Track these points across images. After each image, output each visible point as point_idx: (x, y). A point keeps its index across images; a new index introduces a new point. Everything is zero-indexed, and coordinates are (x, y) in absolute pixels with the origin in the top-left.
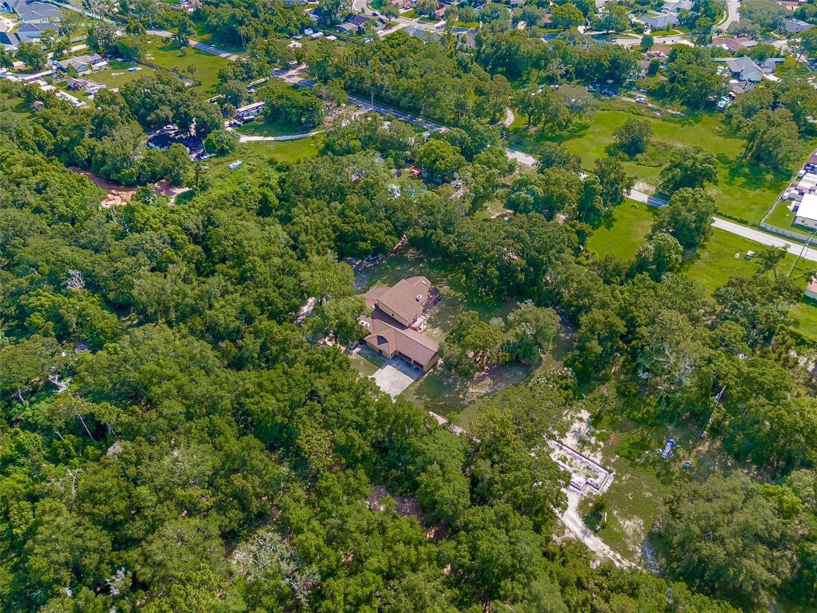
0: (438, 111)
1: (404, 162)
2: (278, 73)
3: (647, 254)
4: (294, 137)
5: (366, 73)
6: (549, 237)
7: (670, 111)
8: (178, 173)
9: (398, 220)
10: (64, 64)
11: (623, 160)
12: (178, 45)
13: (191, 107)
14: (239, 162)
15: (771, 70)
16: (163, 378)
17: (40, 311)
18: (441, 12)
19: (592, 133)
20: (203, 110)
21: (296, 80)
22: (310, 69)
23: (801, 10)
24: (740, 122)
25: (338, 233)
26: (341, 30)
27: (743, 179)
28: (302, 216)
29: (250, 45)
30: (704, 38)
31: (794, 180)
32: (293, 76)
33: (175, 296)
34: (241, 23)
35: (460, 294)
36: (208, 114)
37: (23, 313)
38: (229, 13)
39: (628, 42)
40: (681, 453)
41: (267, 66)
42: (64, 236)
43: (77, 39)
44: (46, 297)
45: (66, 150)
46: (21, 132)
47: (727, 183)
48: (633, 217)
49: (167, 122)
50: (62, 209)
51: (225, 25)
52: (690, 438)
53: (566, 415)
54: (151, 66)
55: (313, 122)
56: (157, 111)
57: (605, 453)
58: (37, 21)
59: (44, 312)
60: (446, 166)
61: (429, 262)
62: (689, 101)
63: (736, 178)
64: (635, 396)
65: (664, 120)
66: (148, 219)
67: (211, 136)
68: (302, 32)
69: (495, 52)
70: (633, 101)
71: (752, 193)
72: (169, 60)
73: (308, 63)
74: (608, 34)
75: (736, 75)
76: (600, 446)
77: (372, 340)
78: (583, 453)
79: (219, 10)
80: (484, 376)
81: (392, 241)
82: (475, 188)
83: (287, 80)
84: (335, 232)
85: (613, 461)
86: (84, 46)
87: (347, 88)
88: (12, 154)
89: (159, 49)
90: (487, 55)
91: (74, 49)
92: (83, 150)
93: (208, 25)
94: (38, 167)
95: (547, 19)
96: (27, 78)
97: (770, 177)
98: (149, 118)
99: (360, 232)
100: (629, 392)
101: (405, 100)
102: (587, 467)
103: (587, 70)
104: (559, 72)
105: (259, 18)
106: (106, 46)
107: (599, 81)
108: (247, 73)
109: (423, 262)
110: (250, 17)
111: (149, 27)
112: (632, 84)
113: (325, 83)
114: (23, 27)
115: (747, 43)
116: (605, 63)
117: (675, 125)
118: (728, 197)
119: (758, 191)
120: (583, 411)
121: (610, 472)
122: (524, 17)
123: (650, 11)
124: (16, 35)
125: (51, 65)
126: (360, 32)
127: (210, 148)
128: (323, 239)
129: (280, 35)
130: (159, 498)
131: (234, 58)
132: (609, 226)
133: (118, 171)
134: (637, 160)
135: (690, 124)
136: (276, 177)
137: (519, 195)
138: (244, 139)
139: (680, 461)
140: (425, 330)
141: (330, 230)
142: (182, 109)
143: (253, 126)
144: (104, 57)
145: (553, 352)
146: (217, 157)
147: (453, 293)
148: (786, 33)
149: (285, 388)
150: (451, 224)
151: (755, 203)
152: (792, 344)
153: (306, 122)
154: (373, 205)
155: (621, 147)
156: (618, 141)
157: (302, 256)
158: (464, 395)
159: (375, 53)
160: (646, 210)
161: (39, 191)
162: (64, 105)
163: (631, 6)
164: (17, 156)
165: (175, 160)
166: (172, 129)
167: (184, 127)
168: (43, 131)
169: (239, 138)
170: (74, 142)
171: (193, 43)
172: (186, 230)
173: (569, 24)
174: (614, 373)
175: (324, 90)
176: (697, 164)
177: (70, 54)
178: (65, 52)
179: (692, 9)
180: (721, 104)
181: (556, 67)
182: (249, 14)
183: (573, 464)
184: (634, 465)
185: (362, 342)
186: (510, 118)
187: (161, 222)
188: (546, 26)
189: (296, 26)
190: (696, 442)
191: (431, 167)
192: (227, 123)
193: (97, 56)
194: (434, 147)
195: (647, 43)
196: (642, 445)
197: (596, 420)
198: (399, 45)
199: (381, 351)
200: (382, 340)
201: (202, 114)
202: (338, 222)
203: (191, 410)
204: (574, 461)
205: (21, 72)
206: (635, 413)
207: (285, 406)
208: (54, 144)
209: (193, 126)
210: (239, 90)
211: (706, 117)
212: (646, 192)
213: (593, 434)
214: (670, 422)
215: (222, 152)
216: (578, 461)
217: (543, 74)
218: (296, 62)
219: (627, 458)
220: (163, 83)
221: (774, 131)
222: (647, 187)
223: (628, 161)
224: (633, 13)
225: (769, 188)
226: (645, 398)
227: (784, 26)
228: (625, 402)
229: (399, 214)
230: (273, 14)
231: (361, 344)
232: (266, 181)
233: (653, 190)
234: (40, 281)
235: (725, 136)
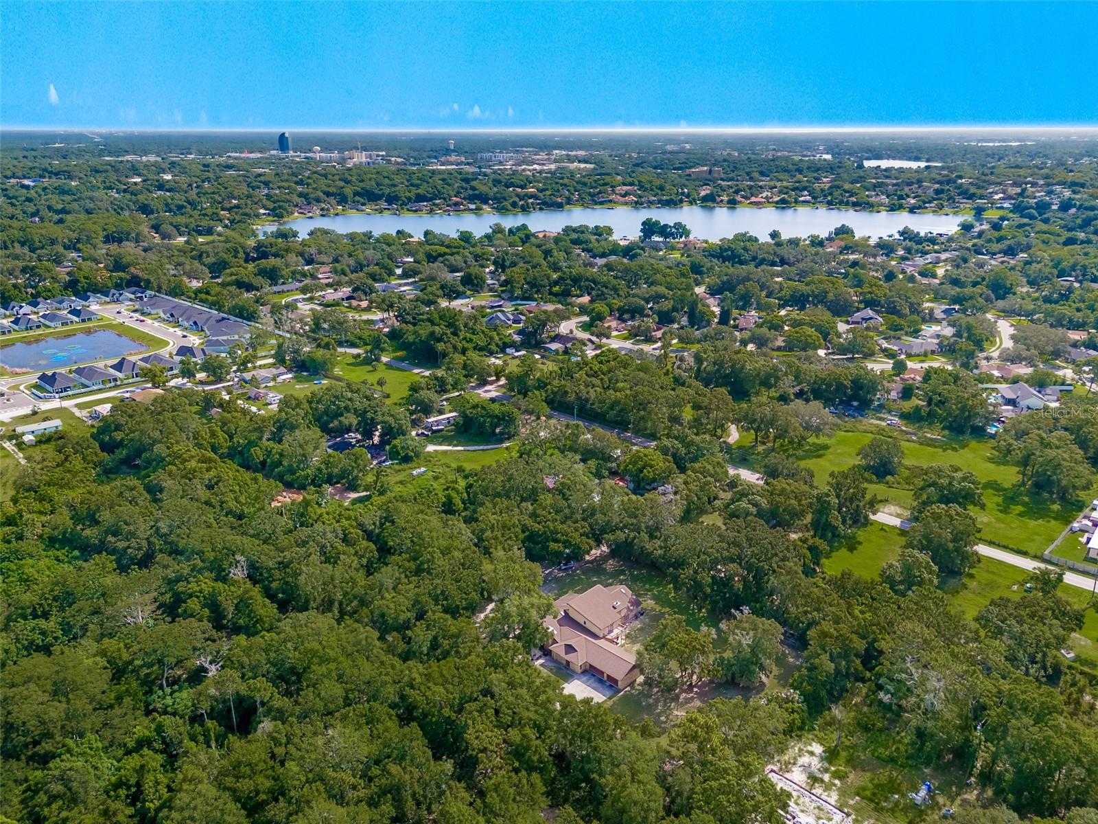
0: (649, 424)
1: (607, 473)
2: (473, 388)
3: (892, 572)
4: (485, 447)
5: (569, 386)
6: (771, 543)
7: (929, 435)
8: (357, 476)
9: (597, 523)
10: (248, 376)
11: (871, 482)
12: (369, 361)
13: (380, 413)
14: (423, 469)
15: (1055, 398)
16: (324, 660)
17: (198, 597)
18: (659, 334)
19: (832, 454)
20: (392, 415)
21: (494, 394)
22: (509, 384)
23: (1090, 339)
24: (1010, 445)
25: (527, 533)
26: (547, 349)
27: (1020, 508)
28: (490, 514)
29: (447, 360)
30: (968, 363)
31: (1087, 511)
32: (490, 391)
33: (344, 584)
34: (439, 340)
35: (668, 609)
36: (396, 419)
37: (178, 599)
38: (428, 331)
39: (879, 366)
40: (941, 800)
41: (463, 379)
42: (233, 528)
43: (263, 354)
44: (206, 584)
45: (241, 453)
46: (198, 433)
47: (1001, 511)
48: (882, 541)
49: (348, 430)
50: (232, 504)
51: (423, 341)
52: (954, 783)
53: (793, 747)
54: (338, 379)
55: (509, 433)
56: (341, 419)
57: (843, 793)
58: (225, 338)
59: (202, 599)
60: (655, 474)
61: (632, 574)
62: (951, 425)
63: (1012, 507)
64: (881, 731)
65: (921, 444)
66: (321, 515)
67: (396, 442)
68: (503, 350)
69: (718, 370)
70: (884, 424)
71: (1032, 523)
72: (359, 375)
73: (508, 378)
74: (853, 358)
75: (1011, 402)
76: (835, 785)
77: (558, 649)
78: (813, 791)
79: (417, 328)
80: (692, 698)
81: (588, 544)
82: (687, 496)
83: (483, 395)
84: (523, 532)
85: (851, 802)
86: (271, 361)
87: (550, 402)
88: (189, 450)
89: (348, 364)
90: (708, 373)
91: (259, 363)
92: (259, 452)
93: (404, 342)
94: (213, 465)
95: (780, 342)
96: (208, 388)
97: (1056, 507)
98: (331, 425)
99: (551, 532)
100: (873, 725)
101: (613, 413)
102: (818, 808)
103: (826, 390)
104: (792, 391)
105: (458, 336)
106: (294, 360)
107: (841, 402)
108: (440, 386)
109: (625, 575)
110: (449, 335)
111: (340, 344)
112: (881, 407)
113: (525, 395)
114: (210, 343)
115: (1023, 370)
116: (845, 382)
117: (936, 450)
118: (1003, 525)
119: (1040, 521)
120: (814, 744)
121: (848, 815)
122: (752, 339)
123: (904, 338)
124: (203, 350)
125: (233, 378)
126: (566, 352)
127: (394, 455)
128: (510, 538)
129: (481, 353)
130: (307, 779)
131: (427, 373)
132: (852, 549)
133: (293, 472)
134: (887, 483)
135: (955, 449)
136: (462, 483)
137: (739, 506)
138: (431, 448)
139: (940, 809)
140: (622, 646)
141: (518, 530)
142: (369, 415)
143: (441, 437)
144: (290, 370)
145: (778, 677)
146: (400, 464)
147: (658, 608)
148: (1074, 362)
149: (456, 680)
150: (657, 529)
151: (1037, 534)
152: (1085, 686)
153: (501, 433)
154: (569, 506)
155: (868, 468)
156: (864, 462)
157: (487, 552)
158: (667, 717)
159: (581, 369)
160: (899, 535)
161: (210, 487)
162: (245, 412)
163: (881, 333)
164: (193, 453)
165: (355, 462)
166: (353, 437)
167: (368, 434)
168: (220, 433)
169: (426, 446)
170: (251, 444)
171: (385, 359)
172: (361, 526)
173: (807, 346)
174: (855, 705)
175: (523, 403)
176: (955, 483)
177: (255, 368)
178: (249, 365)
179: (954, 335)
180: (992, 430)
181: (788, 385)
182: (448, 332)
183: (800, 802)
184: (879, 809)
185: (546, 653)
186: (734, 435)
187: (334, 518)
188: (779, 349)
189: (497, 345)
190: (961, 789)
191: (637, 476)
192: (414, 433)
193: (282, 369)
194: (642, 455)
195: (900, 368)
196: (892, 787)
197: (831, 755)
198: (609, 361)
199: (568, 663)
200: (570, 649)
201: (391, 420)
202: (529, 522)
203: (351, 696)
204: (802, 800)
205: (201, 383)
206: (881, 750)
207: (454, 698)
208: (229, 448)
209: (377, 433)
210: (430, 400)
211: (973, 444)
212: (898, 516)
213: (826, 770)
214: (927, 765)
215: (406, 459)
216: (807, 800)
217: (773, 393)
218: (494, 378)
219: (871, 800)
220: (352, 391)
221: (1051, 453)
222: (899, 511)
223: (876, 483)
224: (885, 339)
225: (1055, 519)
226: (894, 735)
227: (1069, 354)
228: (868, 738)
229: (598, 516)
230: (473, 333)
231: (545, 655)
232: (452, 485)
233: (907, 513)
234: (202, 569)
235: (998, 464)
